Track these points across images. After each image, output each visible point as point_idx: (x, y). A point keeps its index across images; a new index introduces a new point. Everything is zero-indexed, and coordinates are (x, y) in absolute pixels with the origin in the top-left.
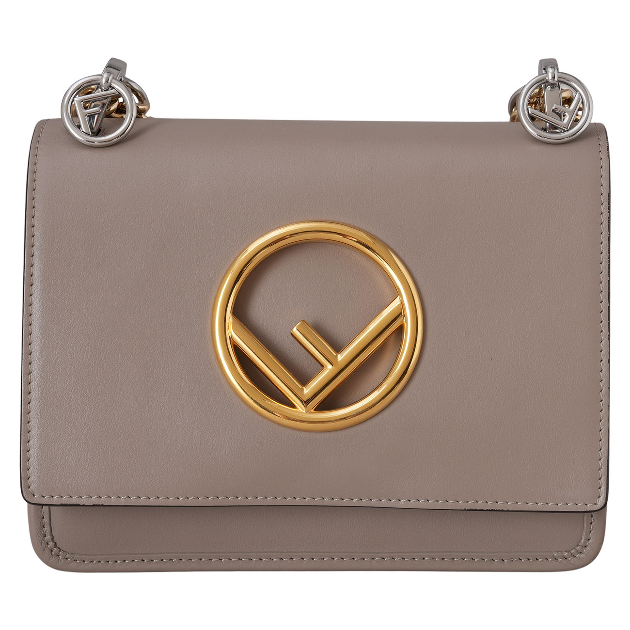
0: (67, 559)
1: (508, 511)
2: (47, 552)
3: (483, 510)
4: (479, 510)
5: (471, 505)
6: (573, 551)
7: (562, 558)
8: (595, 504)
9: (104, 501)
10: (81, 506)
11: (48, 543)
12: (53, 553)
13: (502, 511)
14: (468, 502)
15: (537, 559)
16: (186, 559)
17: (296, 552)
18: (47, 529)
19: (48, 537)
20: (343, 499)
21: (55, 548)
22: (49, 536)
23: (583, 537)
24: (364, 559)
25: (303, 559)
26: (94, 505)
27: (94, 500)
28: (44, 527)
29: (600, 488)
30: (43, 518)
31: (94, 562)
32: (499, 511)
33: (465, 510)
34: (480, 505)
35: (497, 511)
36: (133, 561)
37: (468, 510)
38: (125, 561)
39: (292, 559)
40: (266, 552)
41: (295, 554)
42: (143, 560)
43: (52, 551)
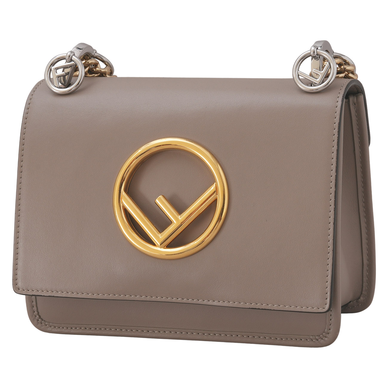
0: (46, 325)
1: (274, 310)
2: (36, 321)
3: (260, 309)
4: (257, 309)
5: (253, 305)
6: (321, 336)
7: (315, 340)
8: (324, 308)
9: (54, 294)
11: (36, 316)
12: (39, 322)
13: (271, 310)
14: (251, 304)
15: (301, 340)
16: (109, 329)
17: (166, 328)
18: (35, 308)
20: (183, 299)
21: (40, 319)
22: (36, 312)
23: (327, 327)
24: (204, 334)
25: (171, 332)
26: (49, 296)
27: (49, 293)
28: (33, 307)
29: (327, 299)
30: (33, 302)
31: (61, 328)
32: (269, 310)
33: (249, 308)
34: (258, 306)
35: (267, 310)
36: (81, 328)
37: (251, 308)
38: (76, 328)
39: (165, 332)
40: (150, 327)
42: (86, 328)
43: (38, 320)
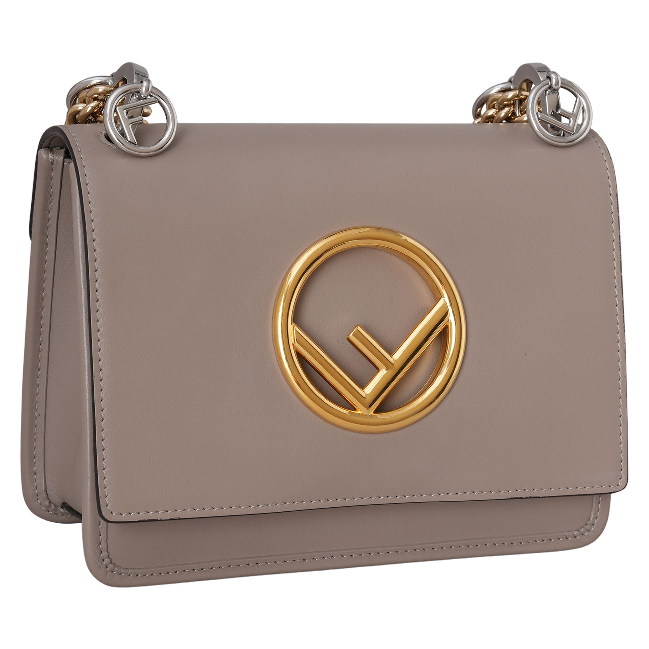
0: (121, 574)
1: (544, 497)
3: (523, 498)
4: (519, 498)
5: (511, 494)
6: (582, 530)
7: (572, 537)
8: (618, 485)
9: (180, 514)
10: (159, 520)
11: (103, 560)
12: (108, 569)
13: (539, 497)
14: (508, 491)
15: (550, 540)
17: (337, 550)
18: (104, 546)
19: (104, 554)
21: (111, 565)
23: (592, 516)
26: (171, 519)
27: (170, 514)
28: (100, 544)
29: (621, 470)
30: (100, 535)
32: (536, 497)
33: (507, 499)
34: (519, 494)
35: (534, 497)
36: (184, 571)
37: (509, 499)
38: (176, 572)
40: (309, 552)
41: (336, 552)
42: (193, 570)
43: (107, 567)
